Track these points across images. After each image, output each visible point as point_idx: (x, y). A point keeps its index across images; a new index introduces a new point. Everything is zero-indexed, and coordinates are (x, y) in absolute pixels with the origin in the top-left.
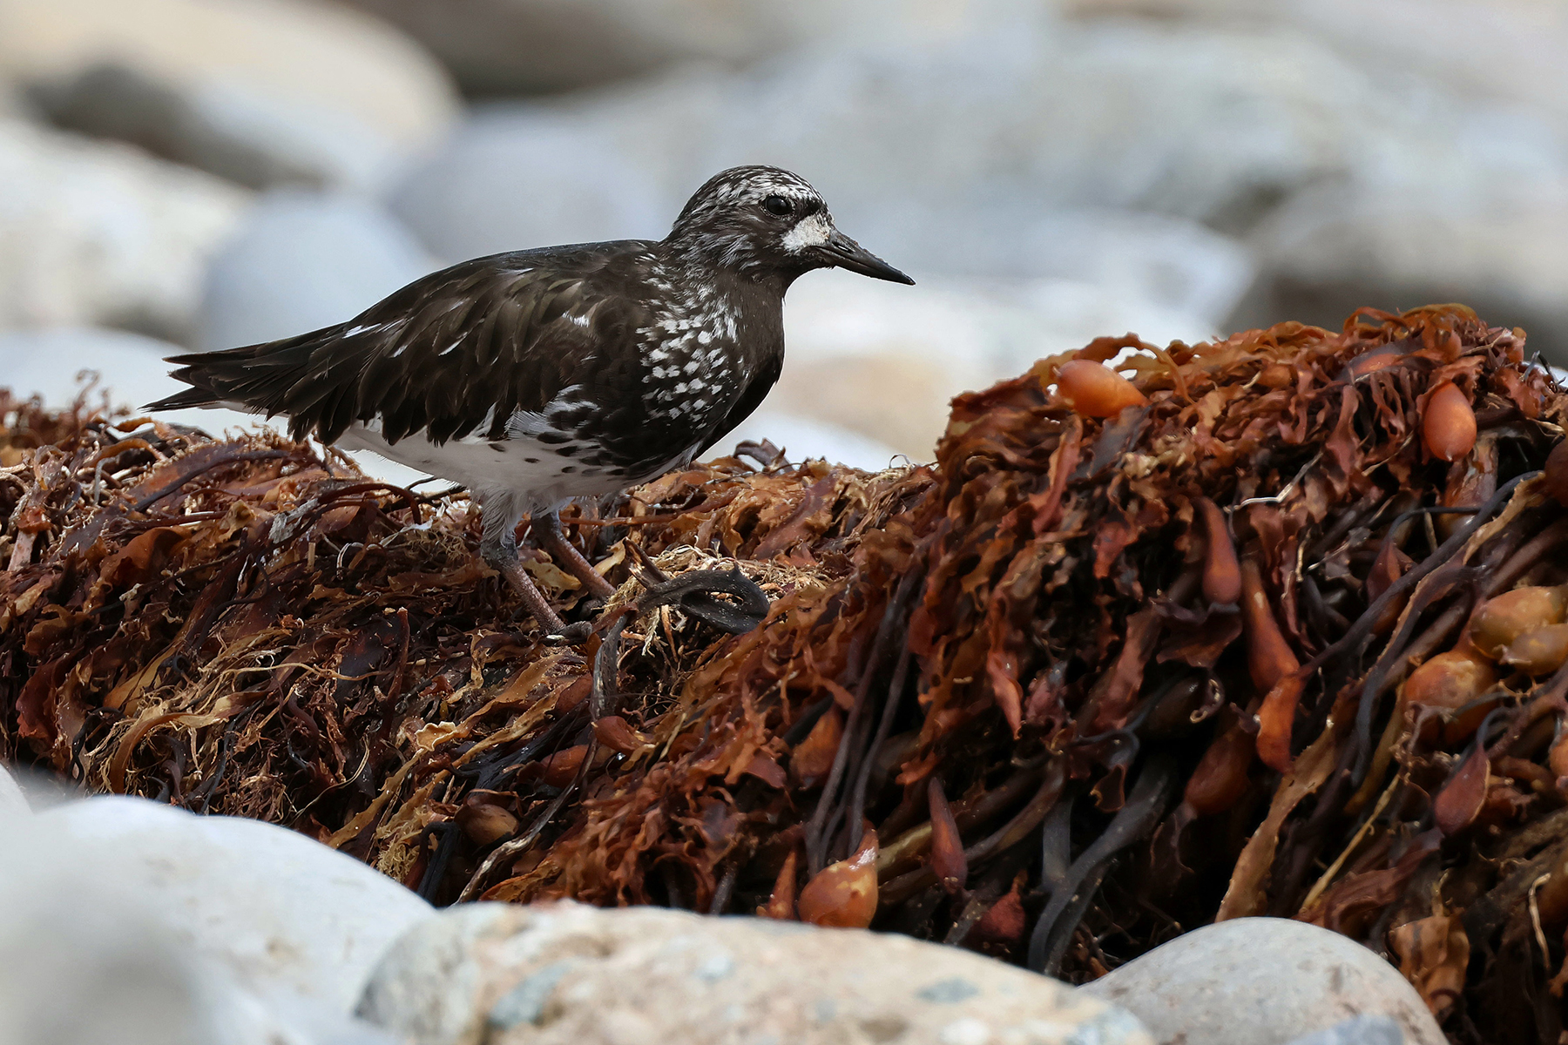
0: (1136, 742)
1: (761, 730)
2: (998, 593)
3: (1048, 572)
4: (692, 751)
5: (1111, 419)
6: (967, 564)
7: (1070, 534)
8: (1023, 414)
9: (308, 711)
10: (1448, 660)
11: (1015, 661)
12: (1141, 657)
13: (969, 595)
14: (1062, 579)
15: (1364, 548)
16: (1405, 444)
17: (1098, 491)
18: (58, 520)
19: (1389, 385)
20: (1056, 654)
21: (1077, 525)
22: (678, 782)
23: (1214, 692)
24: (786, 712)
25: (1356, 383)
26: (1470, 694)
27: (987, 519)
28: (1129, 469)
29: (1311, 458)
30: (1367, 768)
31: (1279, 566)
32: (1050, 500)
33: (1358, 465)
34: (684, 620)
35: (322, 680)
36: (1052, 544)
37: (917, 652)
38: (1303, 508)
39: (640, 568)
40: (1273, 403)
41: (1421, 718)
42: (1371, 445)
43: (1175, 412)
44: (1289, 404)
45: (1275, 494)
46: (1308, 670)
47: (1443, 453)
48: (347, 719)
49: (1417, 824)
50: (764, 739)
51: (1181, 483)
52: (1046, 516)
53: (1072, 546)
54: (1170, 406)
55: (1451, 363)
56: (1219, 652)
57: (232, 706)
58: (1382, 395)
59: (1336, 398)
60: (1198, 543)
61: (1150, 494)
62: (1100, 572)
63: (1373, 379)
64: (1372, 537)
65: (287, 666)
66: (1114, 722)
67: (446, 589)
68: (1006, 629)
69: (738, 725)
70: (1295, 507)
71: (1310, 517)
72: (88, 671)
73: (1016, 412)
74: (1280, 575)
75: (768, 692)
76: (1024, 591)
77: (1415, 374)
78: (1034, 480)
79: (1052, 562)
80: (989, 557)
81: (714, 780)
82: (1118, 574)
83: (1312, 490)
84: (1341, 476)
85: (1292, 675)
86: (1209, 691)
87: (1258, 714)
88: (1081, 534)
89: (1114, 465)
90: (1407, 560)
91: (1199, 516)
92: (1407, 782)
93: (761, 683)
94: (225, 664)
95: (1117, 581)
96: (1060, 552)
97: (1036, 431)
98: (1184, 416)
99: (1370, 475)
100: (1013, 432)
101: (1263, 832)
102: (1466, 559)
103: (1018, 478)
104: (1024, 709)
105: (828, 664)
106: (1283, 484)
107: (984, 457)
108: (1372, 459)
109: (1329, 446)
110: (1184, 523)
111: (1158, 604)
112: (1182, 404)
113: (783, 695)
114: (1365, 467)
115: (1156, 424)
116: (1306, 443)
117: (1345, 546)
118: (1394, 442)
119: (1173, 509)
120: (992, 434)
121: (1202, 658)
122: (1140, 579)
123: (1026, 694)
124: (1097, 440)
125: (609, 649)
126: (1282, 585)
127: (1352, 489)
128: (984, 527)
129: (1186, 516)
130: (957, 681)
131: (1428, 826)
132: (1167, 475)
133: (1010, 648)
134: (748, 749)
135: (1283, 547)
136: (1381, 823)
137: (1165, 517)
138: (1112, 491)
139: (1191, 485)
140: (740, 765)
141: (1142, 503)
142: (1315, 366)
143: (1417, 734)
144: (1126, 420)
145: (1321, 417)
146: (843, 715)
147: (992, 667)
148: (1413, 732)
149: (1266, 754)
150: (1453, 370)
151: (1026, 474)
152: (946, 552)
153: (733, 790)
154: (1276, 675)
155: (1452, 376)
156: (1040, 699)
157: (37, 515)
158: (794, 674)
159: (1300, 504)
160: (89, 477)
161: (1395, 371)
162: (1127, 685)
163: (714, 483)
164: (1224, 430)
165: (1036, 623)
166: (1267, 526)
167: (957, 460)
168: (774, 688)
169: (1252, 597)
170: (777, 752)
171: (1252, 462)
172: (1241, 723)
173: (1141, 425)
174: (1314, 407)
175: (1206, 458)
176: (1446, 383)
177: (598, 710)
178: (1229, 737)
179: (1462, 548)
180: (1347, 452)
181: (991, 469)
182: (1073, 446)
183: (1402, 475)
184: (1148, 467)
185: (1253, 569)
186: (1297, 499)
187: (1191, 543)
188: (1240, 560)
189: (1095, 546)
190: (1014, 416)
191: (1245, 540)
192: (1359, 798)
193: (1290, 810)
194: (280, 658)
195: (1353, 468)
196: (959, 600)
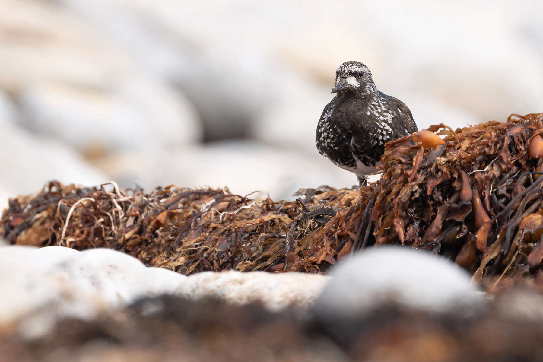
0: (440, 245)
1: (328, 248)
2: (397, 200)
3: (413, 193)
4: (308, 255)
5: (434, 148)
6: (389, 192)
7: (420, 182)
8: (407, 148)
9: (208, 261)
10: (534, 215)
11: (403, 222)
12: (442, 219)
13: (389, 202)
14: (417, 195)
15: (511, 185)
16: (524, 154)
17: (429, 170)
18: (141, 213)
19: (520, 136)
20: (416, 219)
21: (422, 180)
22: (303, 264)
23: (464, 229)
24: (337, 243)
25: (510, 136)
26: (540, 225)
27: (395, 179)
28: (438, 162)
29: (495, 158)
30: (509, 250)
31: (484, 190)
32: (413, 172)
33: (509, 160)
34: (317, 224)
35: (213, 251)
36: (414, 185)
37: (374, 220)
38: (492, 173)
39: (302, 208)
40: (484, 142)
41: (524, 233)
42: (514, 154)
43: (454, 146)
44: (489, 142)
45: (484, 169)
46: (492, 221)
47: (535, 155)
48: (221, 263)
49: (523, 265)
50: (329, 250)
51: (455, 167)
52: (413, 177)
53: (421, 186)
54: (453, 144)
55: (538, 129)
56: (465, 217)
57: (186, 260)
58: (518, 139)
59: (503, 140)
60: (459, 184)
61: (445, 169)
62: (429, 193)
63: (515, 134)
64: (514, 182)
65: (203, 247)
66: (433, 239)
67: (253, 224)
68: (400, 211)
69: (322, 247)
70: (489, 172)
71: (494, 175)
72: (145, 254)
73: (406, 147)
74: (484, 193)
75: (332, 237)
76: (405, 200)
77: (528, 133)
78: (410, 167)
79: (414, 190)
80: (395, 190)
81: (314, 263)
82: (435, 194)
83: (495, 168)
84: (504, 163)
85: (487, 223)
86: (463, 229)
87: (477, 235)
88: (423, 182)
89: (434, 161)
90: (524, 188)
91: (460, 176)
92: (520, 252)
93: (330, 234)
94: (184, 248)
95: (434, 196)
96: (416, 187)
97: (412, 153)
98: (457, 147)
99: (513, 163)
100: (405, 153)
101: (478, 271)
102: (541, 187)
103: (405, 166)
104: (405, 235)
105: (349, 227)
106: (486, 165)
107: (395, 161)
108: (514, 158)
109: (500, 154)
110: (455, 178)
111: (447, 203)
112: (456, 143)
113: (336, 237)
114: (512, 161)
115: (447, 149)
116: (494, 154)
117: (505, 184)
118: (521, 153)
119: (452, 174)
120: (398, 154)
121: (460, 219)
122: (442, 195)
123: (406, 231)
124: (429, 154)
125: (291, 232)
126: (485, 196)
127: (508, 168)
128: (394, 181)
129: (456, 176)
130: (385, 228)
131: (526, 264)
132: (450, 164)
133: (401, 217)
134: (325, 253)
135: (485, 184)
136: (513, 266)
137: (449, 176)
138: (433, 169)
139: (458, 167)
140: (322, 258)
141: (442, 172)
142: (498, 131)
143: (523, 237)
144: (438, 149)
145: (498, 146)
146: (353, 241)
147: (395, 223)
148: (522, 237)
149: (479, 247)
150: (539, 131)
151: (408, 165)
152: (383, 189)
153: (319, 265)
154: (483, 222)
155: (539, 133)
156: (410, 233)
157: (135, 211)
158: (340, 231)
159: (491, 172)
160: (152, 201)
161: (522, 132)
162: (437, 228)
163: (339, 194)
164: (469, 151)
165: (410, 210)
166: (480, 178)
167: (387, 162)
168: (334, 236)
169: (476, 200)
170: (333, 254)
171: (477, 159)
172: (472, 238)
173: (443, 150)
174: (496, 143)
175: (463, 159)
176: (537, 135)
177: (288, 251)
178: (469, 243)
179: (540, 183)
180: (506, 156)
181: (397, 164)
182: (421, 155)
183: (523, 163)
184: (444, 162)
185: (476, 191)
186: (490, 170)
187: (457, 184)
188: (472, 189)
189: (427, 185)
190: (405, 149)
191: (474, 184)
192: (507, 259)
193: (487, 264)
194: (200, 245)
195: (507, 161)
196: (387, 204)
